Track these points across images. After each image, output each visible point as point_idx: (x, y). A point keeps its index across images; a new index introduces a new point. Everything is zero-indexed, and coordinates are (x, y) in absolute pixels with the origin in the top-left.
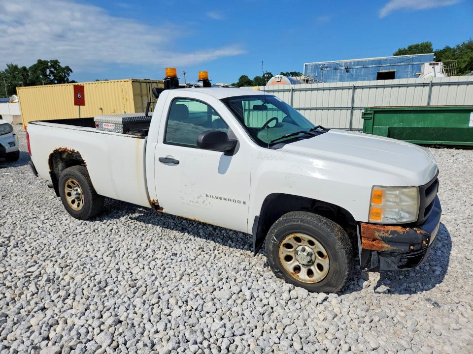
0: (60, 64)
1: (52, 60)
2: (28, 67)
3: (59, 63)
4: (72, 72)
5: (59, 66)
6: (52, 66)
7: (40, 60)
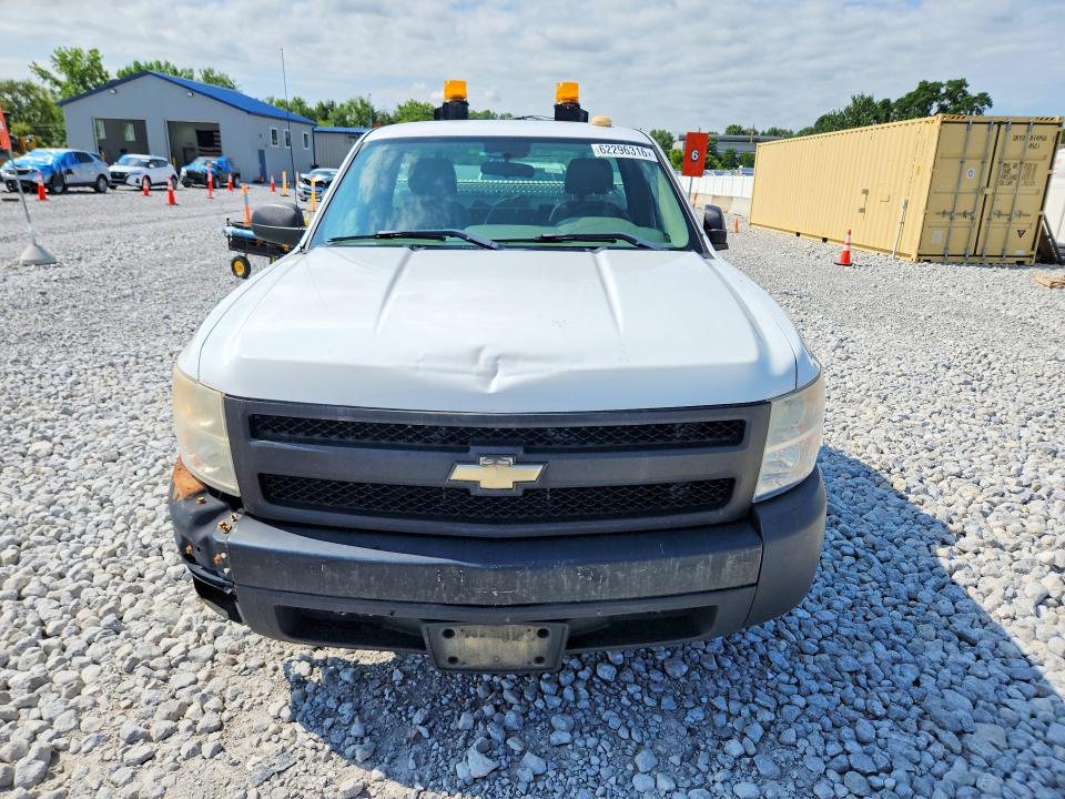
0: (967, 89)
1: (953, 79)
2: (893, 101)
3: (967, 86)
4: (990, 105)
5: (965, 93)
6: (949, 95)
7: (925, 82)
